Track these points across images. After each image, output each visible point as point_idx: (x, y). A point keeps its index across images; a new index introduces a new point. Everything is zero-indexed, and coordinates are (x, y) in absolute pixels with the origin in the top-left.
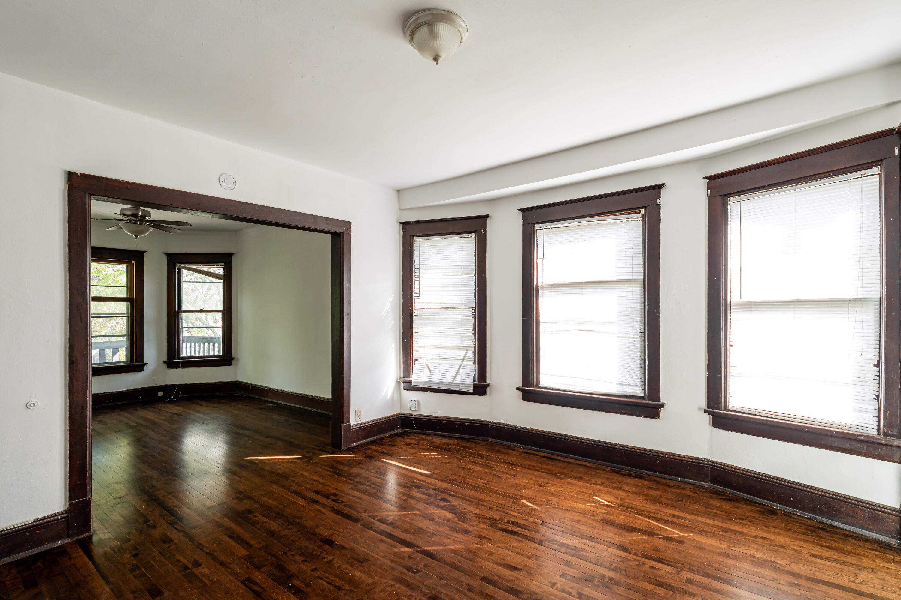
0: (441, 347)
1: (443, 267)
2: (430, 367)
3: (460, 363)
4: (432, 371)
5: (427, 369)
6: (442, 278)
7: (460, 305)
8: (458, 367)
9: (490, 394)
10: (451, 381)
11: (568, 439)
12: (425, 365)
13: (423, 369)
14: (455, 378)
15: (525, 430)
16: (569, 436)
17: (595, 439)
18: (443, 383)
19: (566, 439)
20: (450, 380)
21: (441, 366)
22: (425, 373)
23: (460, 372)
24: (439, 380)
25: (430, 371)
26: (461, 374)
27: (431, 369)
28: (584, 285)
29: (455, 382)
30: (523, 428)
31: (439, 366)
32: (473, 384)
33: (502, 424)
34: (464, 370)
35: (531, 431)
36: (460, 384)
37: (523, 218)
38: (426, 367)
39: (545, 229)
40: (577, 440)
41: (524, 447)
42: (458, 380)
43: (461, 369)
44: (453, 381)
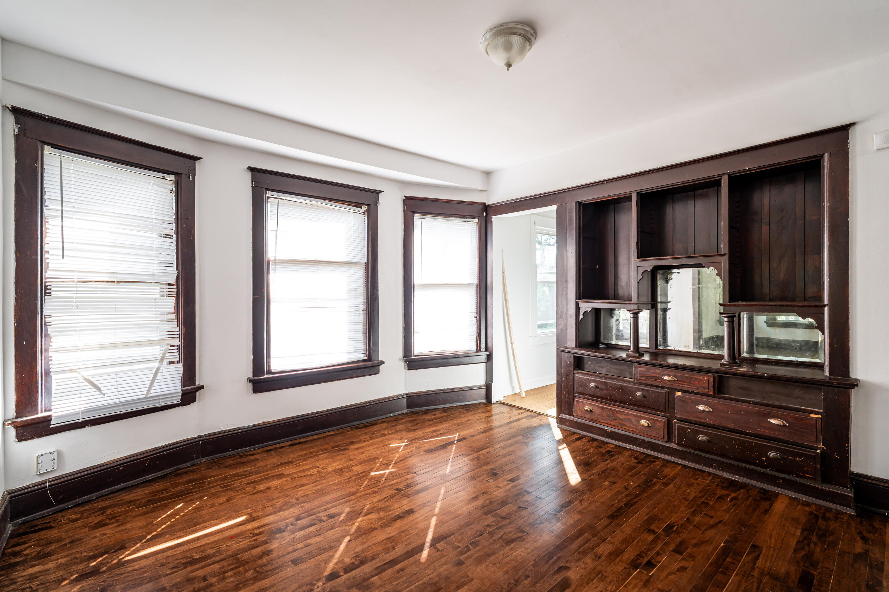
0: (116, 346)
1: (116, 215)
2: (96, 383)
3: (156, 365)
4: (102, 389)
5: (90, 387)
6: (112, 233)
7: (151, 278)
8: (154, 372)
9: (199, 400)
10: (144, 396)
11: (308, 418)
12: (82, 381)
13: (78, 388)
14: (149, 390)
15: (257, 427)
16: (308, 415)
17: (331, 408)
18: (124, 404)
19: (304, 419)
20: (141, 393)
21: (118, 376)
22: (82, 395)
23: (158, 378)
24: (118, 400)
25: (99, 389)
26: (159, 381)
27: (99, 386)
28: (317, 264)
29: (151, 395)
30: (254, 426)
31: (115, 376)
32: (180, 390)
33: (222, 432)
34: (164, 374)
35: (265, 426)
36: (159, 396)
37: (253, 179)
38: (87, 384)
39: (279, 199)
40: (316, 415)
41: (257, 447)
42: (155, 391)
43: (159, 374)
44: (147, 394)
